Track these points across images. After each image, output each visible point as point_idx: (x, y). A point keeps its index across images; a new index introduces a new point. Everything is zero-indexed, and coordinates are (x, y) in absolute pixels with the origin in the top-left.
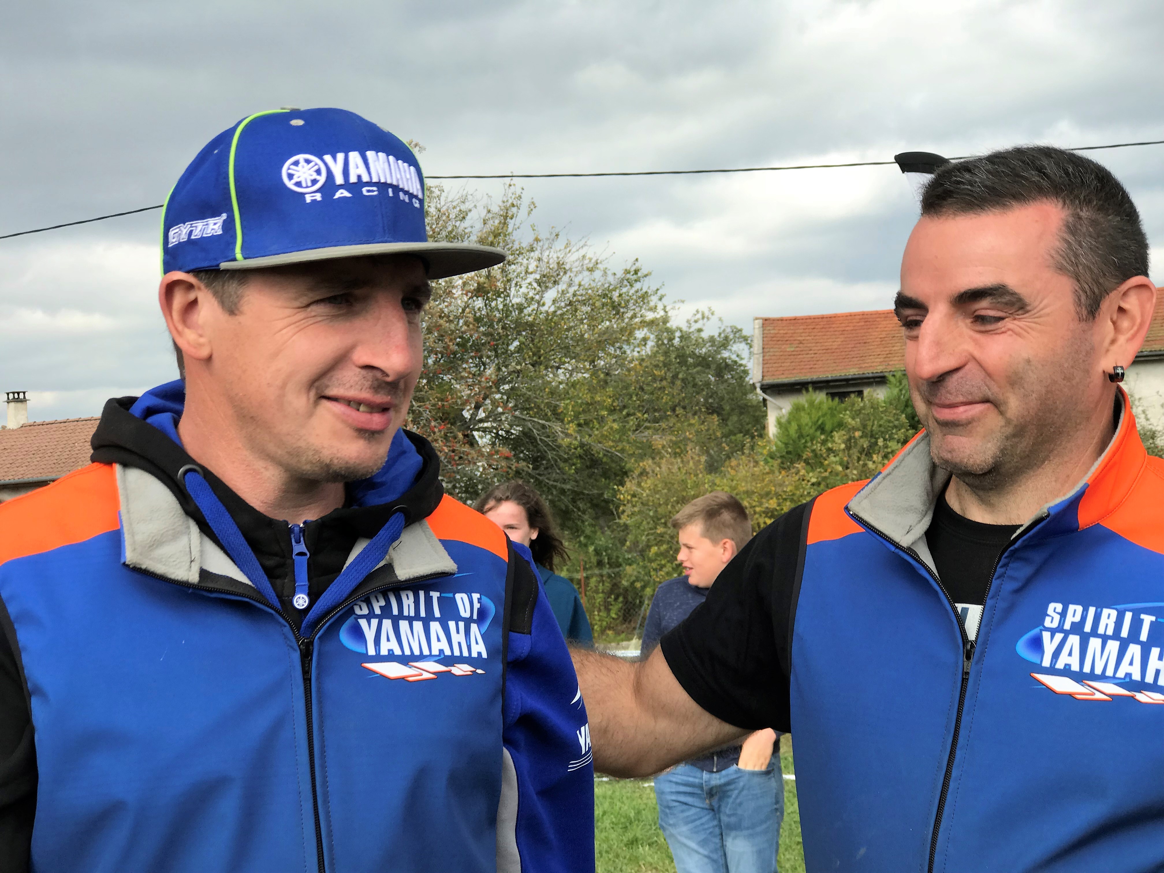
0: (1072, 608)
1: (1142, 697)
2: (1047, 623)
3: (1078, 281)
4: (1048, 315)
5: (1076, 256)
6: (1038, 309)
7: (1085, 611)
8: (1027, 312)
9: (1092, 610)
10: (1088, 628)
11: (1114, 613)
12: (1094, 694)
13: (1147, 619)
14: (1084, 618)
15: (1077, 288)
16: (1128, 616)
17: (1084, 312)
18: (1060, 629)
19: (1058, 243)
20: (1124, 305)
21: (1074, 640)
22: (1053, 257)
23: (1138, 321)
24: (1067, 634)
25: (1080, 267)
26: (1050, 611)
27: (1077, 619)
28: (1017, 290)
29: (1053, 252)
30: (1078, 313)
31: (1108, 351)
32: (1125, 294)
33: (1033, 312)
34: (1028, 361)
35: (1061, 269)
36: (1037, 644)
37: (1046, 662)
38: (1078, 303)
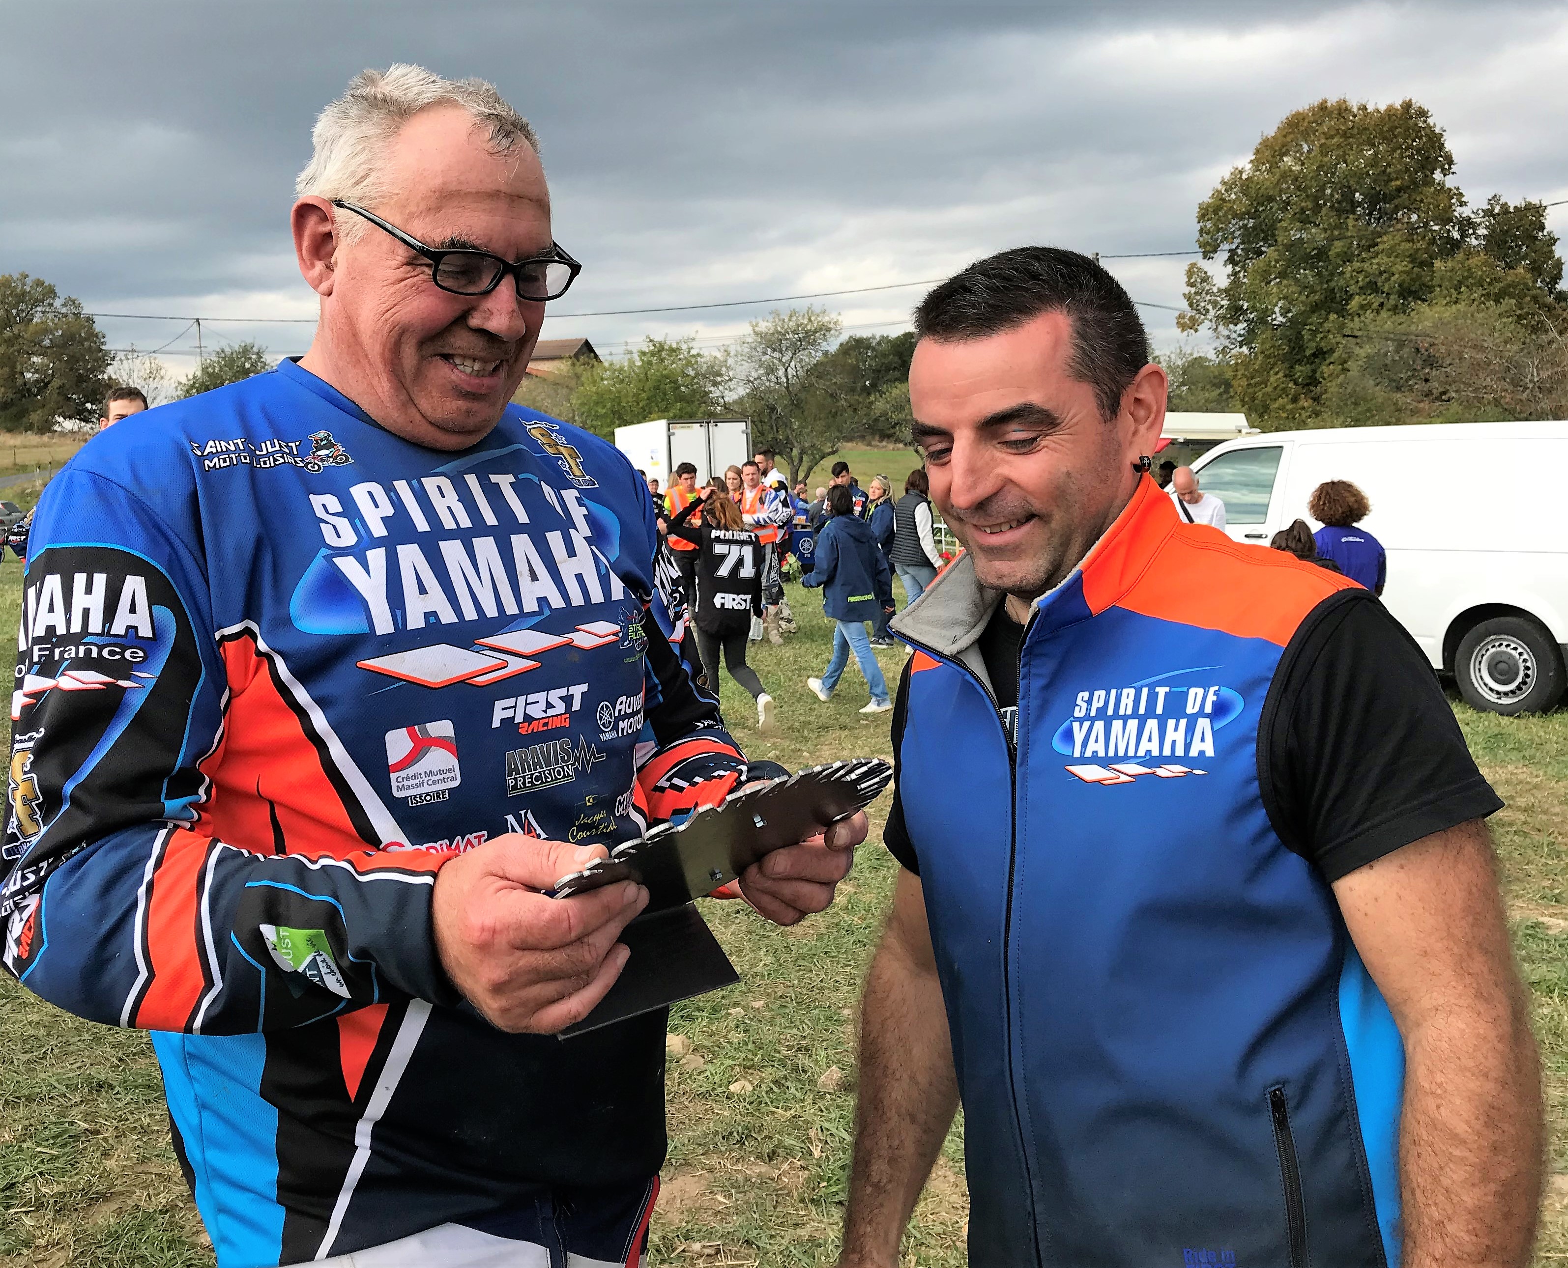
0: (1097, 693)
1: (1162, 772)
2: (1077, 714)
3: (1098, 384)
4: (1077, 424)
5: (1093, 361)
6: (1067, 420)
7: (1108, 694)
8: (1059, 424)
9: (1113, 692)
10: (1110, 712)
11: (1132, 691)
12: (1119, 777)
13: (1162, 691)
14: (1106, 703)
15: (1098, 391)
16: (1145, 691)
17: (1108, 413)
18: (1087, 717)
19: (1072, 351)
20: (1141, 396)
21: (1099, 725)
22: (1071, 366)
23: (1155, 408)
24: (1093, 720)
25: (1097, 370)
26: (1079, 701)
27: (1101, 704)
28: (1046, 407)
29: (1070, 361)
30: (1102, 415)
31: (1131, 443)
32: (1139, 385)
33: (1063, 424)
34: (1068, 474)
35: (1080, 376)
36: (1069, 736)
37: (1077, 754)
38: (1102, 406)
